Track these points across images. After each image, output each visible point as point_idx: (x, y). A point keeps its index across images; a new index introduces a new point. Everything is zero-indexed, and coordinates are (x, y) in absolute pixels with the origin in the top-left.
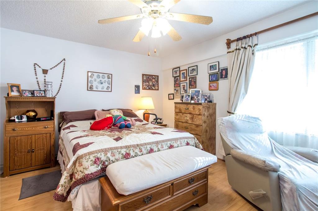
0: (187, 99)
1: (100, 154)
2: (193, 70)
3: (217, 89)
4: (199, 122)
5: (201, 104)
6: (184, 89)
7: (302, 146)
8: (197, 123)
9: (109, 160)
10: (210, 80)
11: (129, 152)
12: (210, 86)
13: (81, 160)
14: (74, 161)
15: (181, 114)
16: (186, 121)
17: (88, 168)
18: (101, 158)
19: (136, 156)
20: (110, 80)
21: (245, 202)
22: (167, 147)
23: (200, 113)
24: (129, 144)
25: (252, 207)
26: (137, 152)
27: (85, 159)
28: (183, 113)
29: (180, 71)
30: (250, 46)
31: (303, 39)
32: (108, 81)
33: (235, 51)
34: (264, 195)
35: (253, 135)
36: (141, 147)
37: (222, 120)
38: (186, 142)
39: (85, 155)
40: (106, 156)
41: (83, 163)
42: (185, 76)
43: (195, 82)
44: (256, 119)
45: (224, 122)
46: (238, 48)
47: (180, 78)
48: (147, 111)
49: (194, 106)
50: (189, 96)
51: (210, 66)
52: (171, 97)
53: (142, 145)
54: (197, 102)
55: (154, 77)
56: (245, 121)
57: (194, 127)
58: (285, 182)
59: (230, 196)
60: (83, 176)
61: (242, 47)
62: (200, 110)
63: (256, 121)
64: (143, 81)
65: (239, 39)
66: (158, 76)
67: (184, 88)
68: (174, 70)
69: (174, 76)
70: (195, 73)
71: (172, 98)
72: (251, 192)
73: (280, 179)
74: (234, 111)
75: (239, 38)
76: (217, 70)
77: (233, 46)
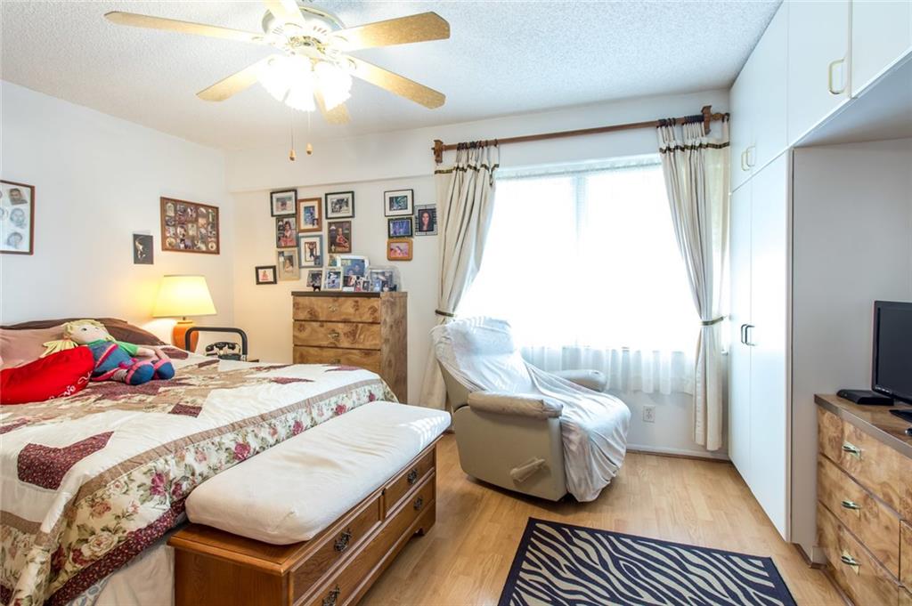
0: (333, 282)
1: (162, 460)
2: (340, 202)
3: (409, 258)
4: (374, 342)
5: (377, 295)
6: (312, 254)
7: (572, 369)
8: (368, 345)
9: (193, 474)
10: (392, 232)
11: (244, 439)
12: (392, 250)
13: (99, 493)
14: (69, 503)
15: (314, 324)
16: (331, 343)
17: (135, 512)
18: (167, 474)
19: (264, 449)
20: (26, 208)
21: (501, 495)
22: (330, 413)
23: (375, 318)
24: (238, 419)
25: (515, 500)
26: (264, 436)
27: (117, 486)
28: (323, 321)
29: (297, 202)
30: (486, 167)
31: (573, 172)
32: (13, 213)
33: (454, 172)
34: (540, 465)
35: (500, 358)
36: (273, 421)
37: (445, 330)
38: (368, 394)
39: (114, 472)
40: (182, 464)
41: (111, 502)
42: (316, 217)
43: (348, 237)
44: (505, 323)
45: (449, 334)
46: (461, 166)
47: (297, 222)
48: (187, 321)
49: (357, 302)
50: (338, 274)
51: (391, 199)
52: (265, 275)
53: (273, 415)
54: (362, 291)
55: (203, 210)
56: (486, 329)
57: (358, 357)
58: (570, 431)
59: (470, 494)
60: (119, 542)
61: (469, 166)
62: (374, 310)
63: (503, 328)
64: (165, 223)
65: (461, 147)
66: (217, 208)
67: (312, 251)
68: (274, 195)
69: (275, 213)
70: (346, 212)
71: (271, 279)
72: (515, 470)
73: (564, 428)
74: (454, 310)
75: (463, 144)
76: (409, 211)
77: (450, 159)
